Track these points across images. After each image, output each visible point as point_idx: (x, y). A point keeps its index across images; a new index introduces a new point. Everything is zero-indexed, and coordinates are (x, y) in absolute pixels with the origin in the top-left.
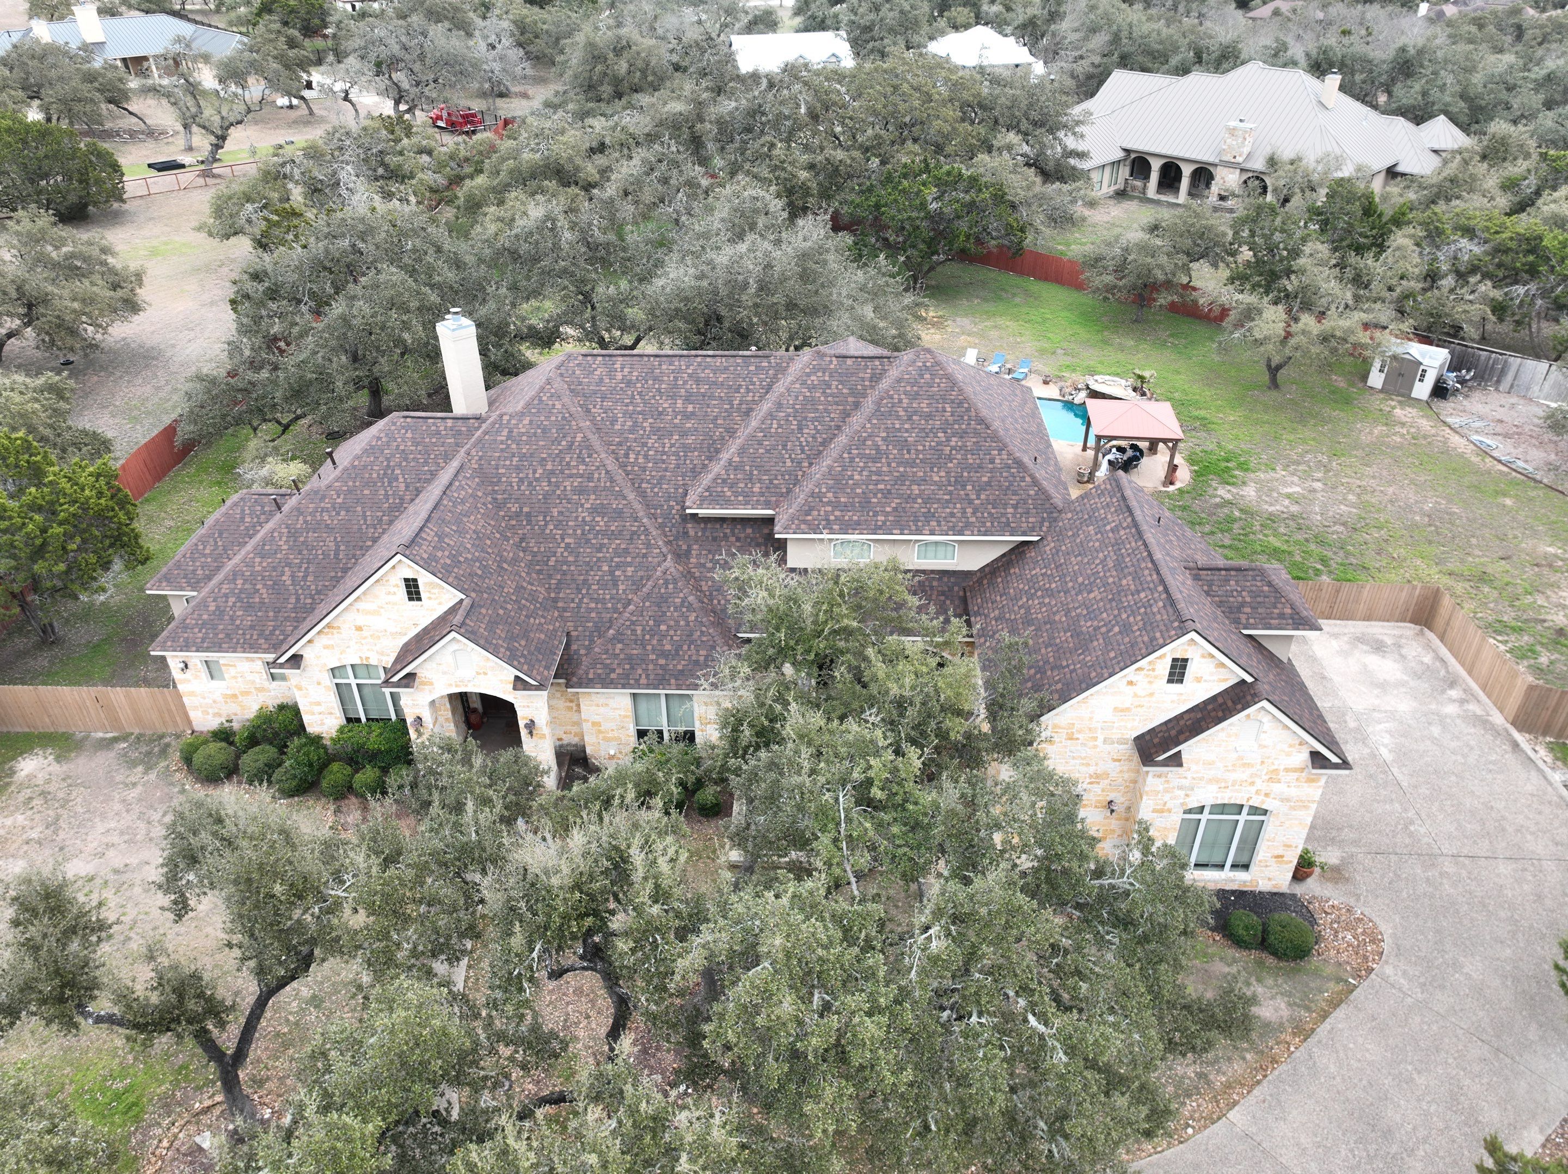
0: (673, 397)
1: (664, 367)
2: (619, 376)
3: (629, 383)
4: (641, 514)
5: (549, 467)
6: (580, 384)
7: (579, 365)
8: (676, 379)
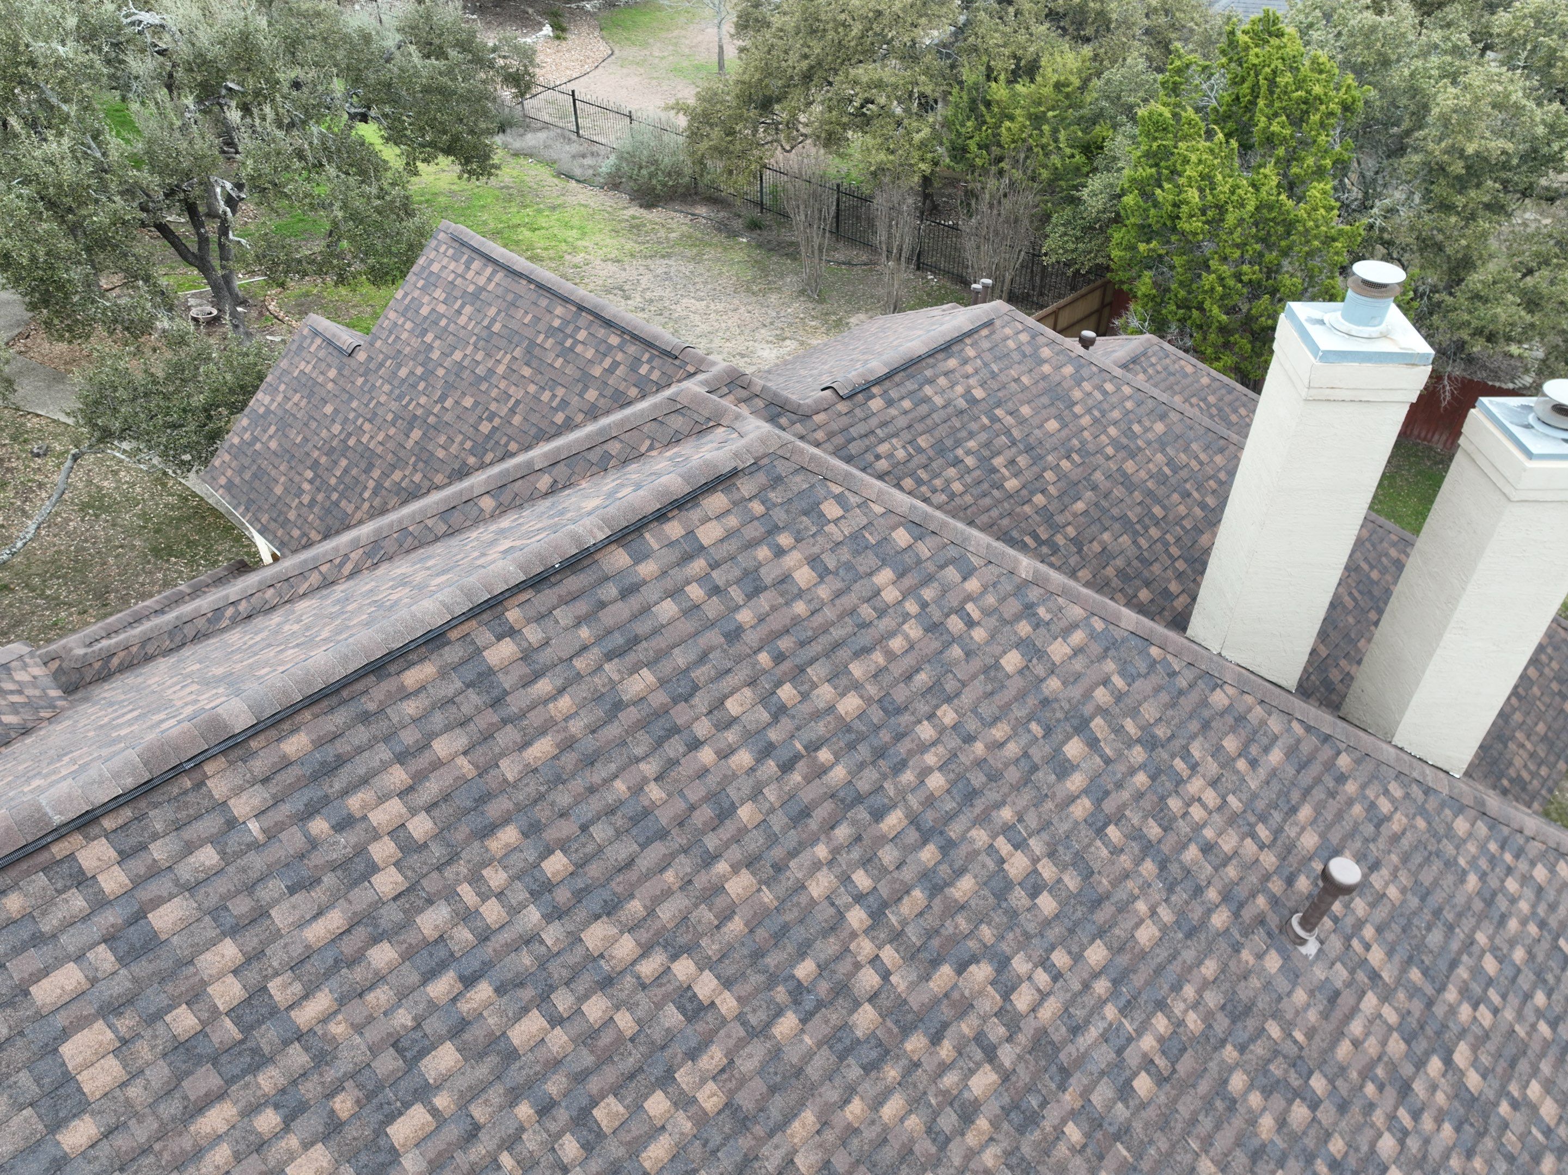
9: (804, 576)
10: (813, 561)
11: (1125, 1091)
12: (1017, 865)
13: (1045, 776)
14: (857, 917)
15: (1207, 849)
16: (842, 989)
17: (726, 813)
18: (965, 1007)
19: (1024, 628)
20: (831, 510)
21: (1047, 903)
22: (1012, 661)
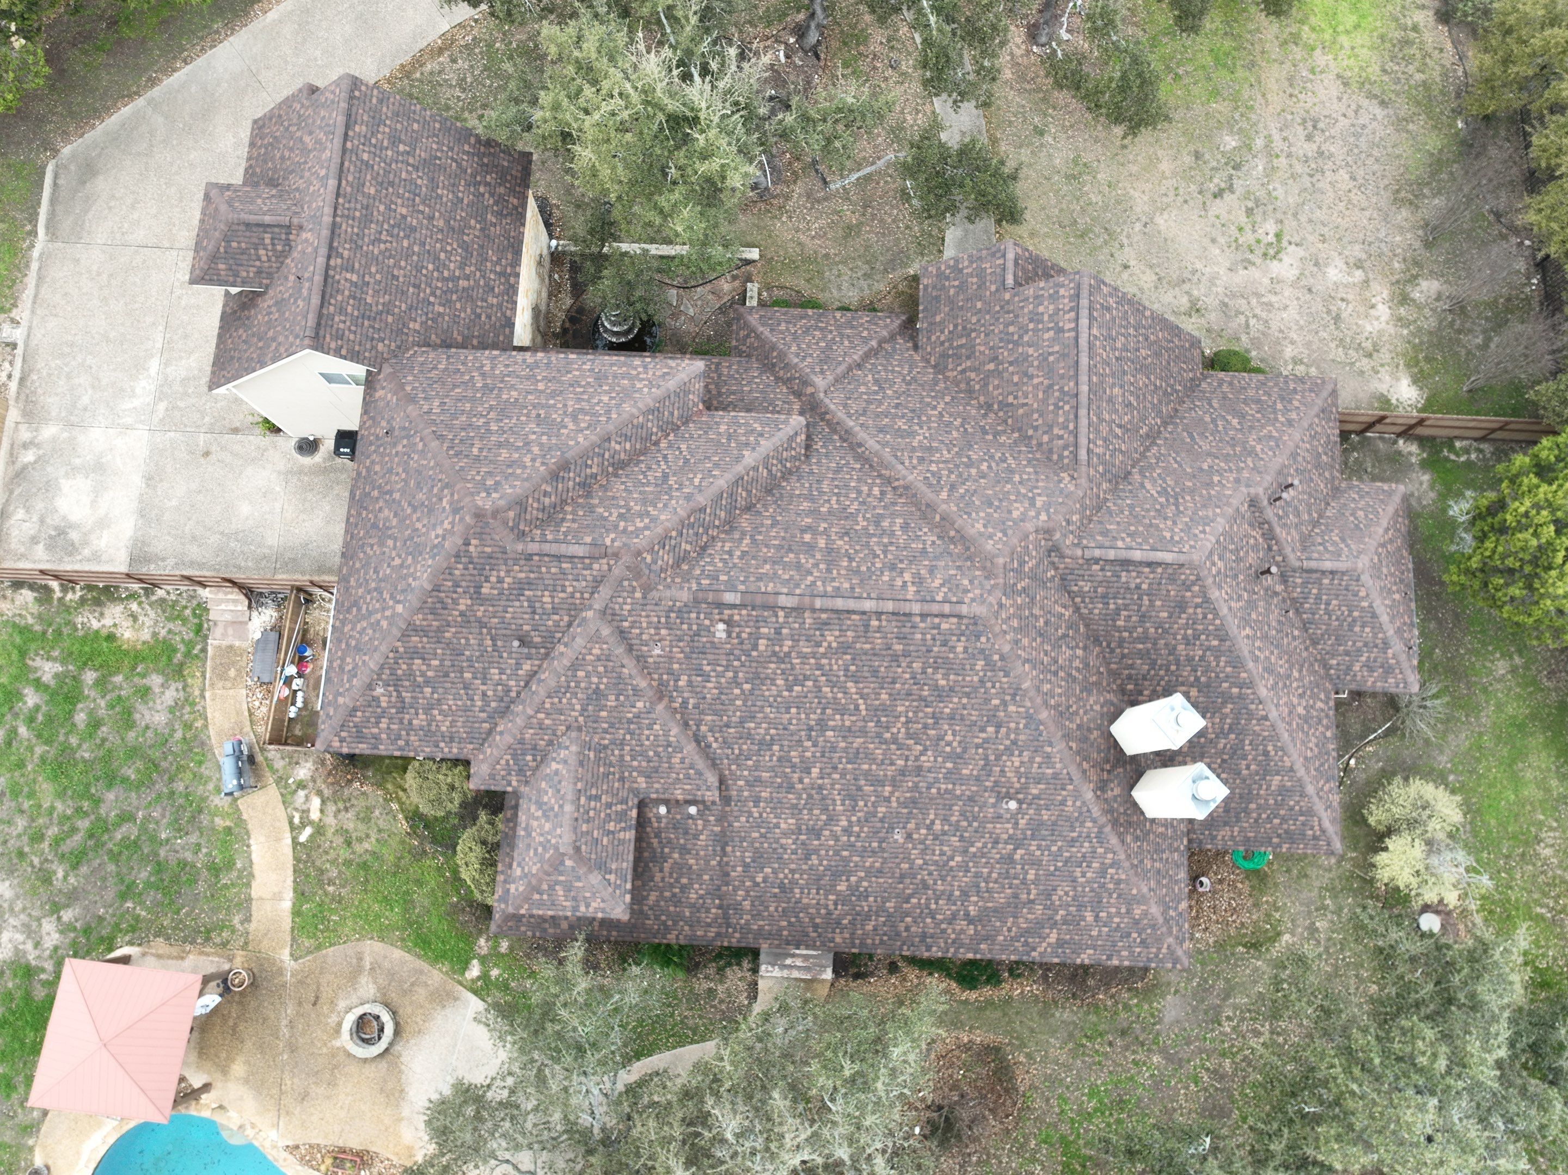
0: (829, 550)
1: (847, 585)
2: (907, 577)
3: (893, 567)
4: (857, 429)
5: (973, 471)
6: (959, 568)
7: (966, 591)
8: (829, 571)
9: (960, 649)
10: (966, 648)
11: (929, 788)
12: (949, 738)
13: (976, 729)
14: (903, 719)
15: (1002, 771)
16: (888, 728)
17: (894, 683)
18: (909, 749)
19: (1008, 698)
20: (983, 639)
21: (948, 749)
22: (996, 702)
